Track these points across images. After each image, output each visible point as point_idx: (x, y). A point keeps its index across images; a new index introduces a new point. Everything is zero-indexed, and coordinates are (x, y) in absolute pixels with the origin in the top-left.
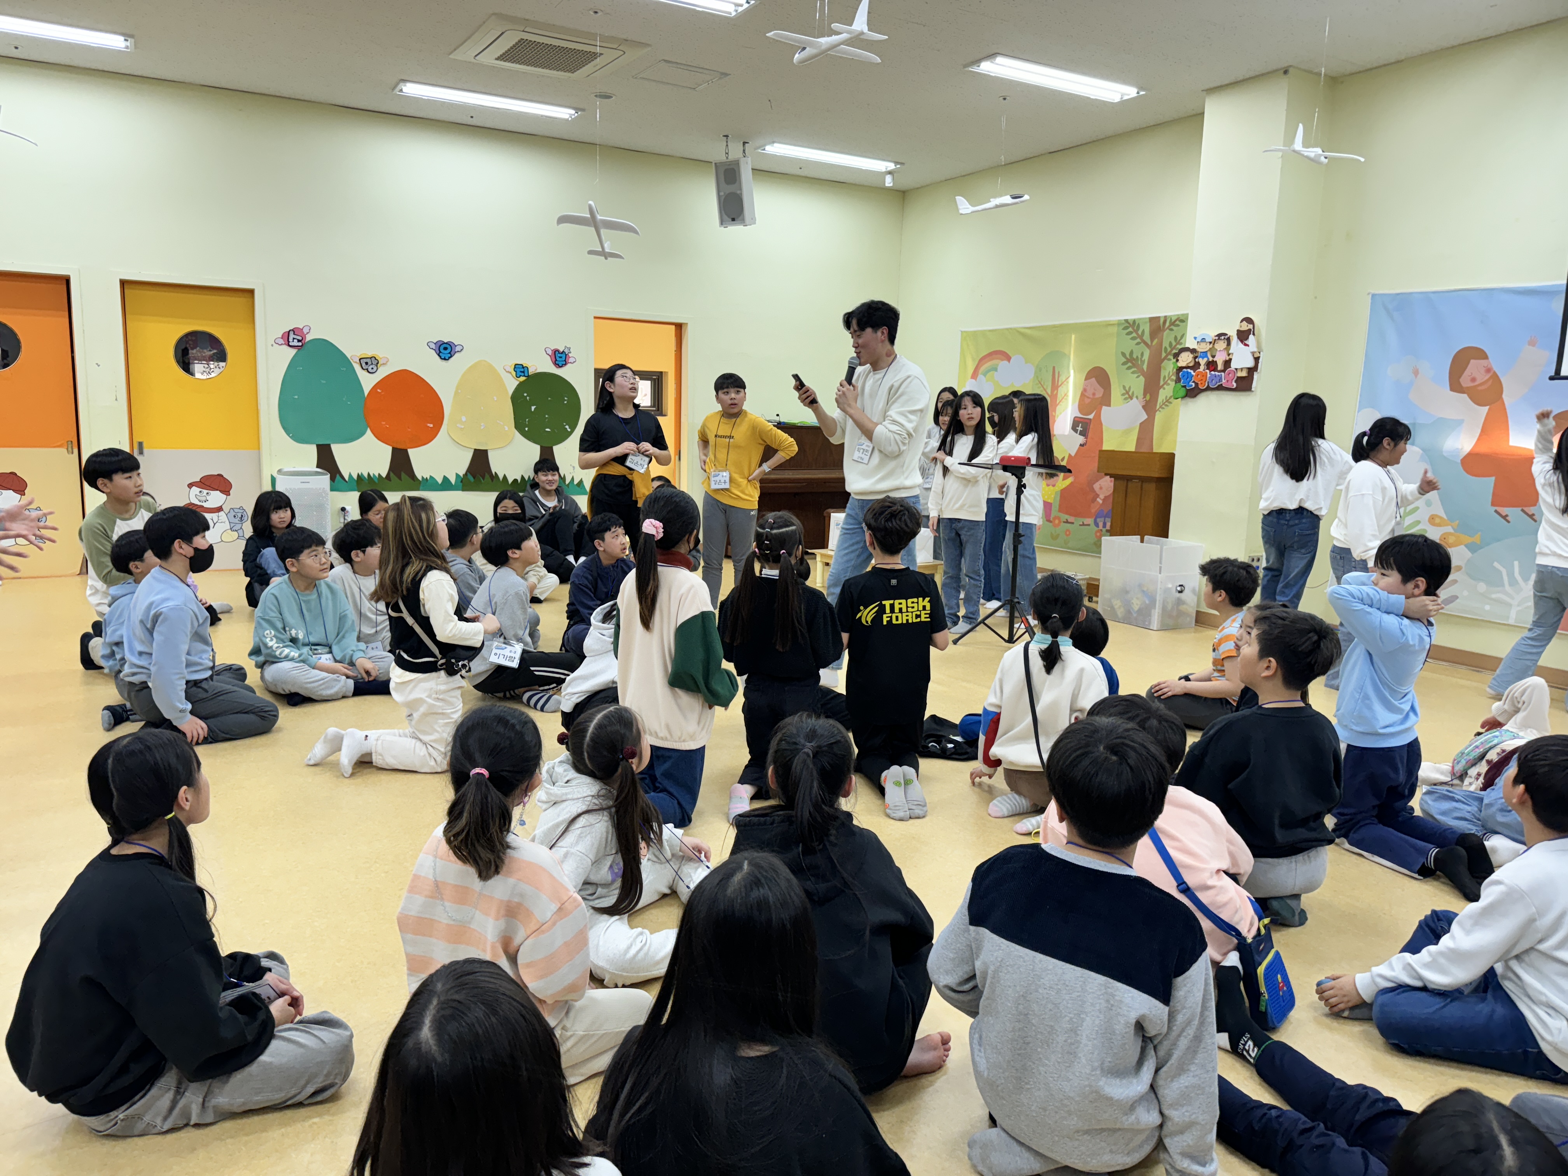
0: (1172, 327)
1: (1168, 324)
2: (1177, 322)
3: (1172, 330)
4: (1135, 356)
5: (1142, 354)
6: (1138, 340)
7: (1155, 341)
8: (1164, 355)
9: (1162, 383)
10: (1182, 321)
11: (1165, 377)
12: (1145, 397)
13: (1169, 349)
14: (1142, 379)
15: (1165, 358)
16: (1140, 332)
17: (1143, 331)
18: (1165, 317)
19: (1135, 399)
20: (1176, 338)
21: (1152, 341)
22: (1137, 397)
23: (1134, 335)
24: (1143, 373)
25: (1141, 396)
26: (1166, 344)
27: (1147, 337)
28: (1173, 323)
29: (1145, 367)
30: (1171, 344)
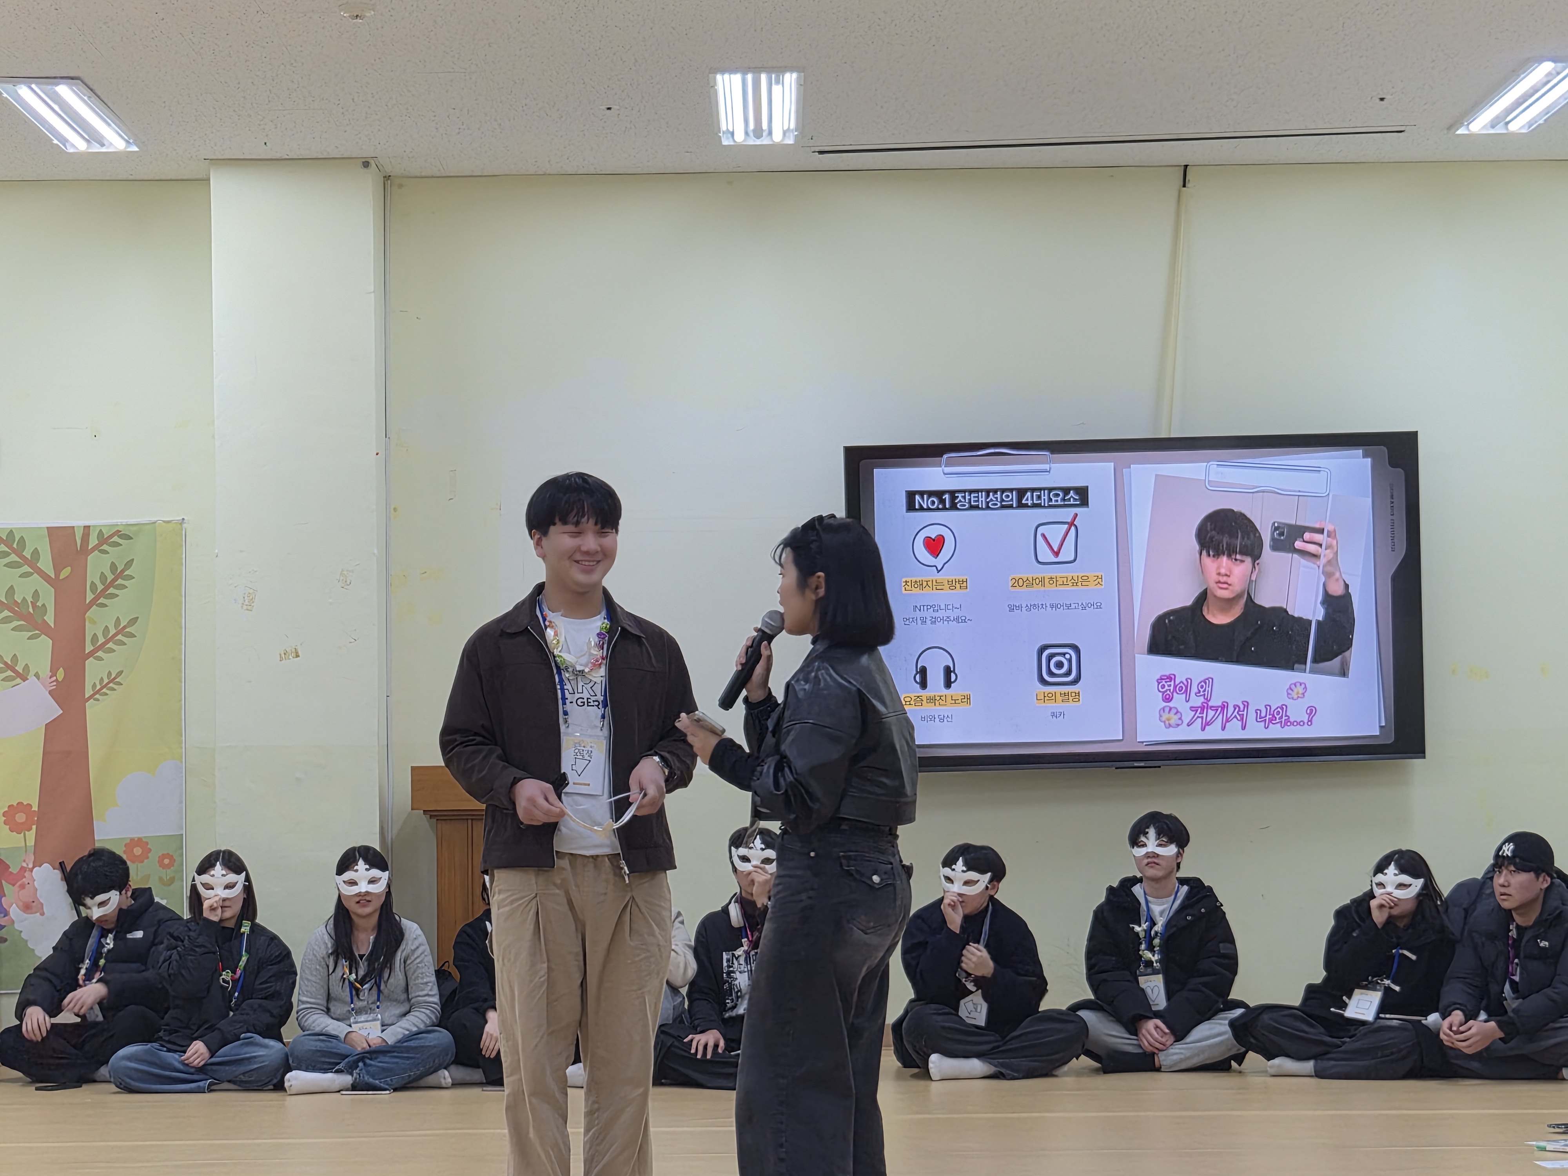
0: (105, 547)
1: (93, 541)
2: (115, 539)
3: (106, 552)
4: (18, 598)
5: (36, 594)
6: (26, 569)
7: (66, 572)
8: (90, 597)
9: (89, 648)
10: (128, 537)
11: (95, 638)
12: (54, 672)
13: (100, 587)
14: (45, 643)
15: (93, 602)
16: (27, 554)
17: (36, 552)
18: (86, 528)
19: (32, 678)
20: (113, 567)
21: (57, 573)
22: (37, 675)
23: (13, 558)
24: (44, 629)
25: (45, 672)
26: (92, 576)
27: (46, 563)
28: (103, 540)
29: (50, 618)
30: (103, 577)
